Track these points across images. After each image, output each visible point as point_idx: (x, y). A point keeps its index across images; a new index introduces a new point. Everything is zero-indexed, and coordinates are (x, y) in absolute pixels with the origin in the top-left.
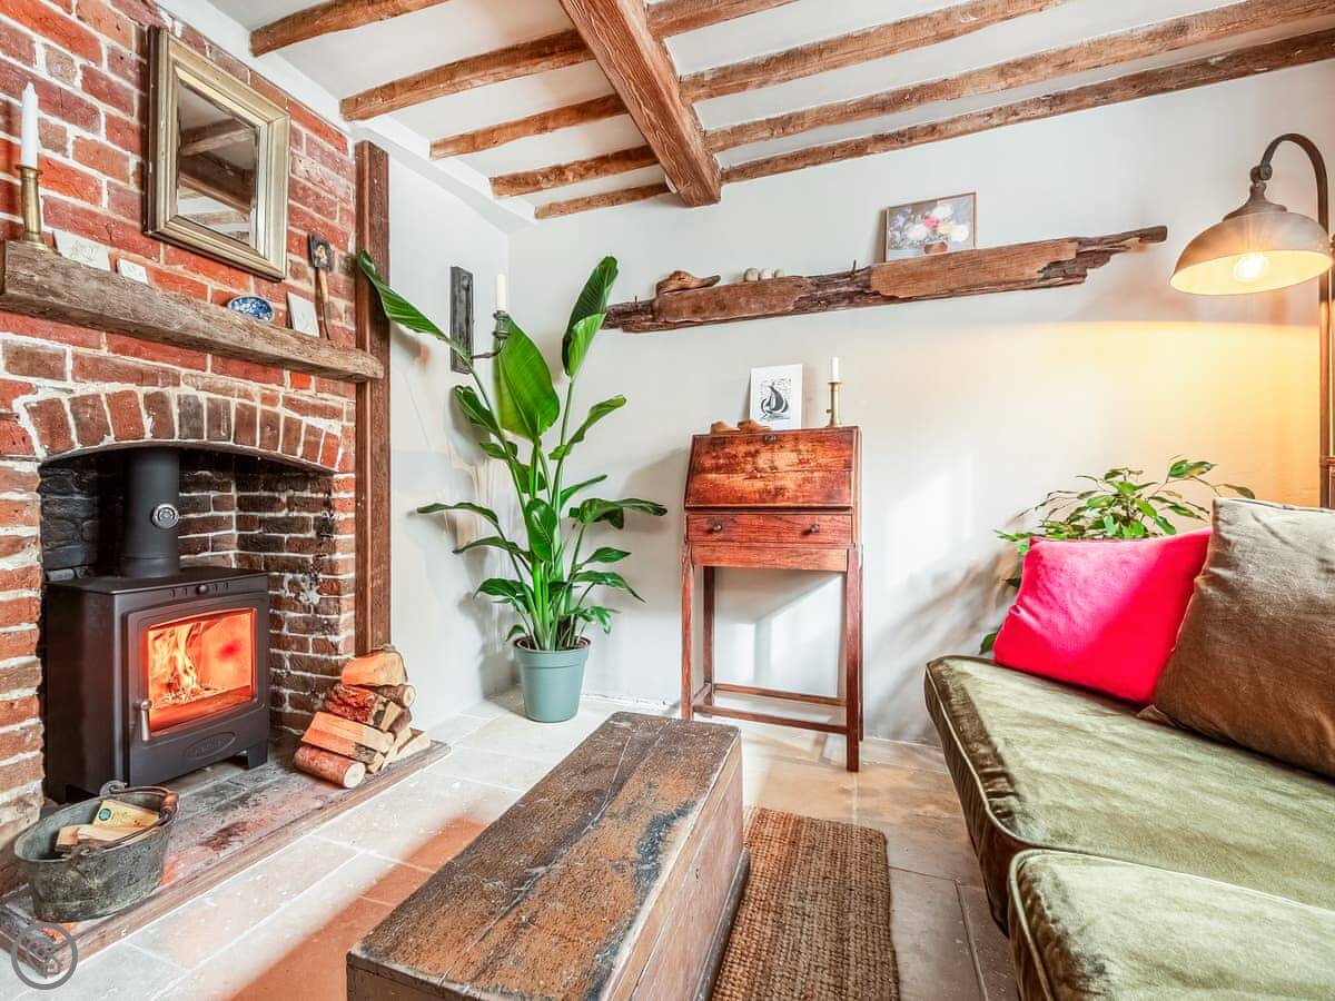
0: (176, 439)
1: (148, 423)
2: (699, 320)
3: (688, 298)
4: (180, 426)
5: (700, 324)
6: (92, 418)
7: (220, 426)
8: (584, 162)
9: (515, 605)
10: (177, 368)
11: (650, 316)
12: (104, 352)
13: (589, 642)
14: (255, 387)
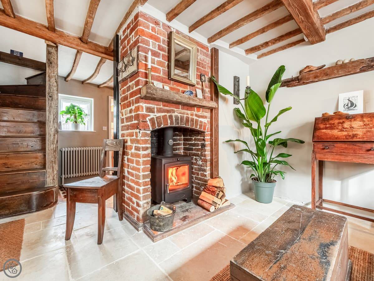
0: (174, 125)
1: (169, 122)
2: (317, 80)
3: (312, 74)
4: (175, 122)
5: (317, 81)
6: (159, 121)
7: (182, 122)
8: (275, 39)
9: (252, 168)
10: (174, 109)
11: (298, 81)
12: (161, 107)
13: (276, 181)
14: (189, 112)
